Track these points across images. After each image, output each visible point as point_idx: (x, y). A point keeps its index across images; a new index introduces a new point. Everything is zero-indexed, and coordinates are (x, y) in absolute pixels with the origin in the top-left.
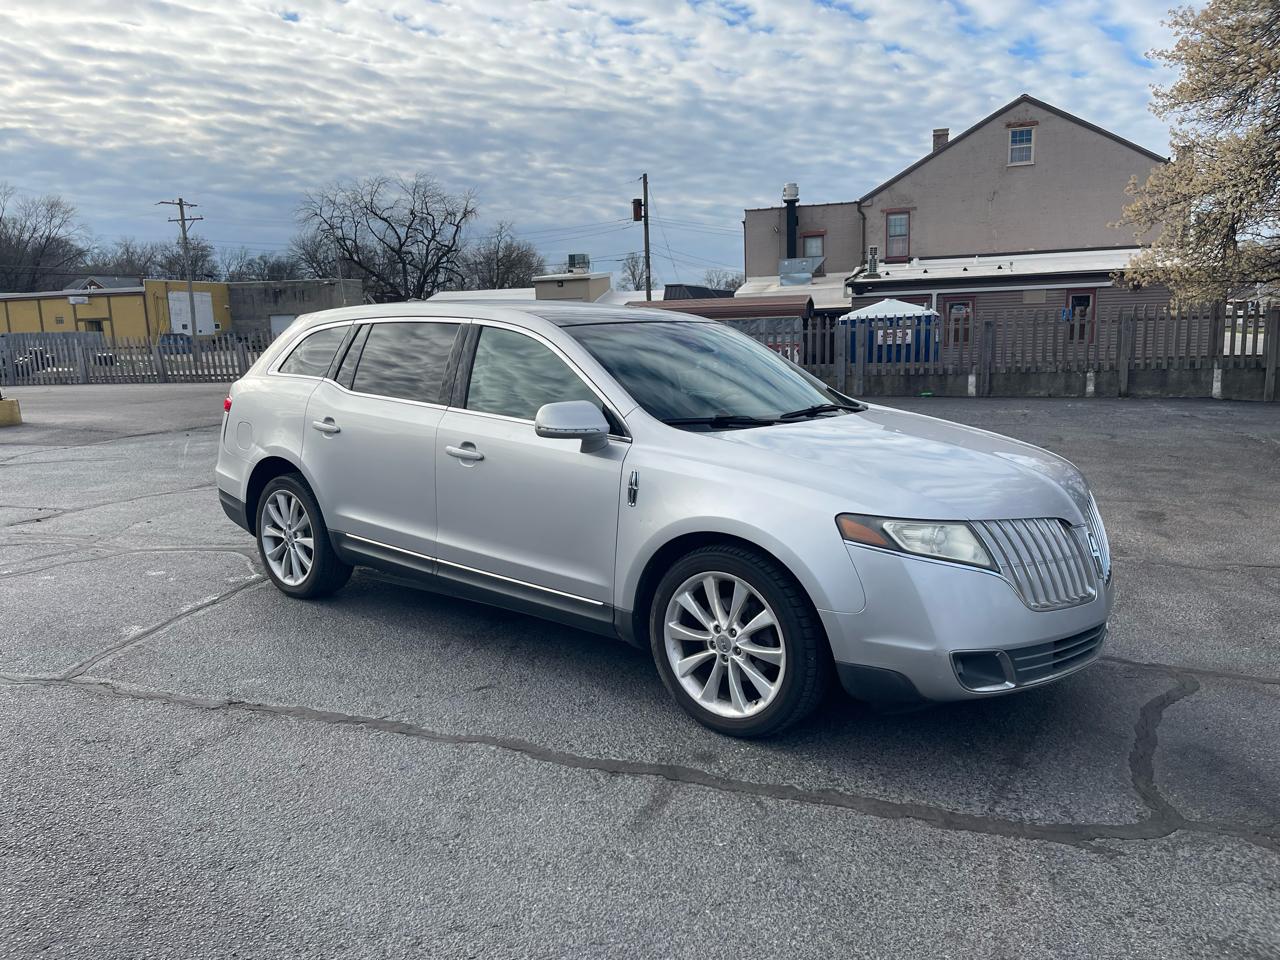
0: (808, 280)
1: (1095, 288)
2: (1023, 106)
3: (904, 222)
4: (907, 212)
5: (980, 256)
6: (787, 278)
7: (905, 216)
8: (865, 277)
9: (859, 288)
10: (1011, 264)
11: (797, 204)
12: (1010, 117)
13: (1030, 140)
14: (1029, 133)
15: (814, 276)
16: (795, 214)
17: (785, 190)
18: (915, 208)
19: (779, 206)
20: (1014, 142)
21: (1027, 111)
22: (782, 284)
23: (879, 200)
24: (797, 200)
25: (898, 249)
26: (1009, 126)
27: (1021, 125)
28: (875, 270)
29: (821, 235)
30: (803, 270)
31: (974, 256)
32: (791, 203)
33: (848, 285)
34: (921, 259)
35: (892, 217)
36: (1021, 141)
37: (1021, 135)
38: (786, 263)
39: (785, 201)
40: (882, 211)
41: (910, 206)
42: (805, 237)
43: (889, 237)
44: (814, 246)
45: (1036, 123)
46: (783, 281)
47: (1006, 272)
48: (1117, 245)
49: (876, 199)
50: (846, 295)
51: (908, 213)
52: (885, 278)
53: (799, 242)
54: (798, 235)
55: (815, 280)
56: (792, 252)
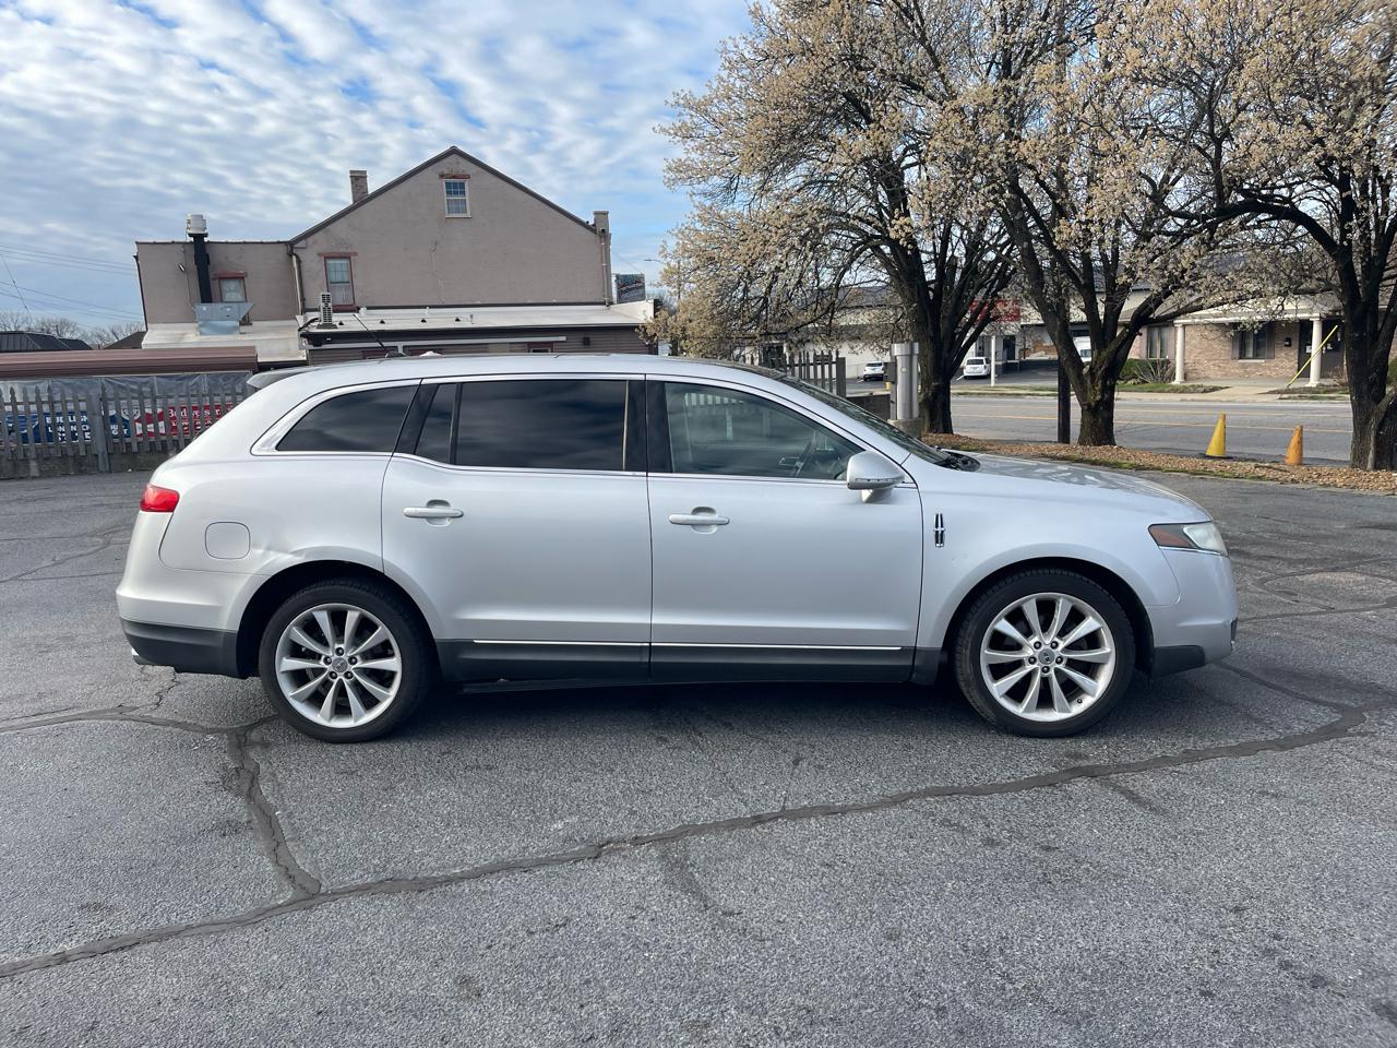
0: (235, 328)
1: (552, 343)
2: (454, 158)
3: (345, 268)
4: (346, 257)
5: (431, 307)
6: (206, 325)
7: (345, 262)
8: (319, 327)
9: (315, 339)
10: (472, 316)
11: (206, 240)
12: (444, 167)
13: (463, 193)
14: (462, 186)
15: (241, 324)
16: (205, 251)
17: (189, 222)
18: (356, 254)
19: (183, 240)
20: (449, 193)
21: (458, 163)
22: (202, 334)
23: (314, 243)
24: (206, 235)
25: (340, 297)
26: (442, 176)
27: (454, 177)
28: (330, 320)
29: (240, 278)
30: (228, 317)
31: (425, 307)
32: (199, 238)
33: (302, 336)
34: (369, 308)
35: (330, 262)
36: (456, 193)
37: (455, 186)
38: (205, 309)
39: (190, 235)
40: (319, 255)
41: (349, 250)
42: (220, 278)
43: (329, 284)
44: (231, 291)
45: (467, 177)
46: (203, 330)
47: (466, 324)
48: (554, 301)
49: (310, 240)
50: (301, 348)
51: (349, 258)
52: (340, 329)
53: (214, 285)
54: (211, 276)
55: (243, 329)
56: (206, 297)
